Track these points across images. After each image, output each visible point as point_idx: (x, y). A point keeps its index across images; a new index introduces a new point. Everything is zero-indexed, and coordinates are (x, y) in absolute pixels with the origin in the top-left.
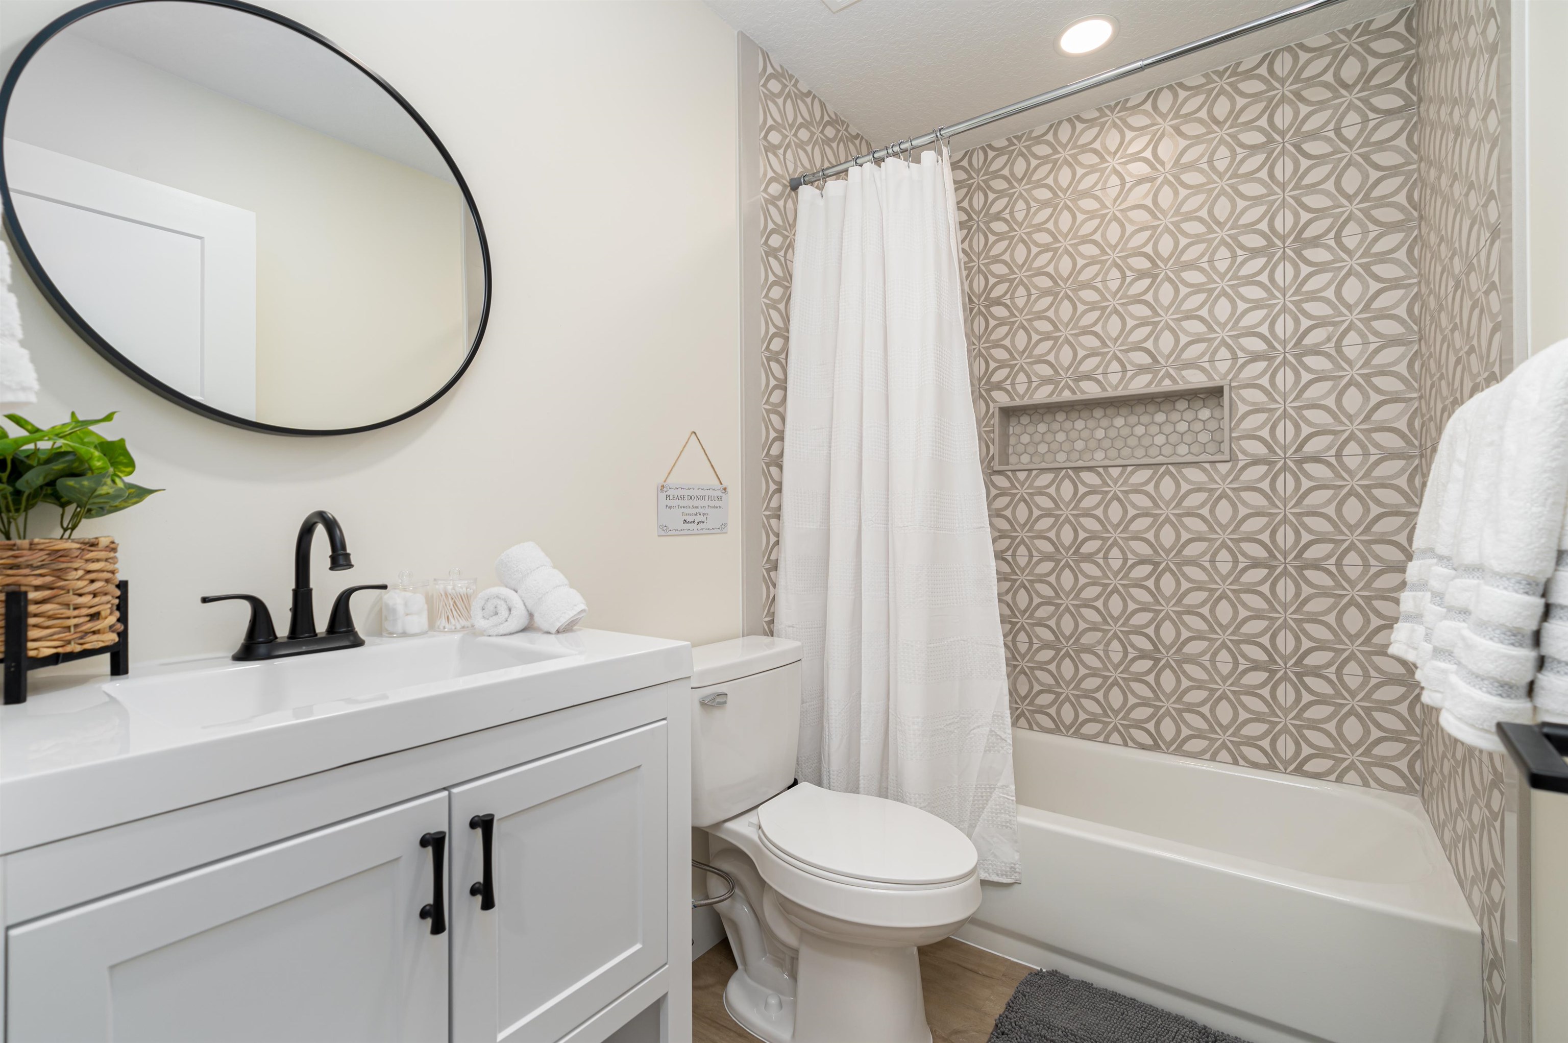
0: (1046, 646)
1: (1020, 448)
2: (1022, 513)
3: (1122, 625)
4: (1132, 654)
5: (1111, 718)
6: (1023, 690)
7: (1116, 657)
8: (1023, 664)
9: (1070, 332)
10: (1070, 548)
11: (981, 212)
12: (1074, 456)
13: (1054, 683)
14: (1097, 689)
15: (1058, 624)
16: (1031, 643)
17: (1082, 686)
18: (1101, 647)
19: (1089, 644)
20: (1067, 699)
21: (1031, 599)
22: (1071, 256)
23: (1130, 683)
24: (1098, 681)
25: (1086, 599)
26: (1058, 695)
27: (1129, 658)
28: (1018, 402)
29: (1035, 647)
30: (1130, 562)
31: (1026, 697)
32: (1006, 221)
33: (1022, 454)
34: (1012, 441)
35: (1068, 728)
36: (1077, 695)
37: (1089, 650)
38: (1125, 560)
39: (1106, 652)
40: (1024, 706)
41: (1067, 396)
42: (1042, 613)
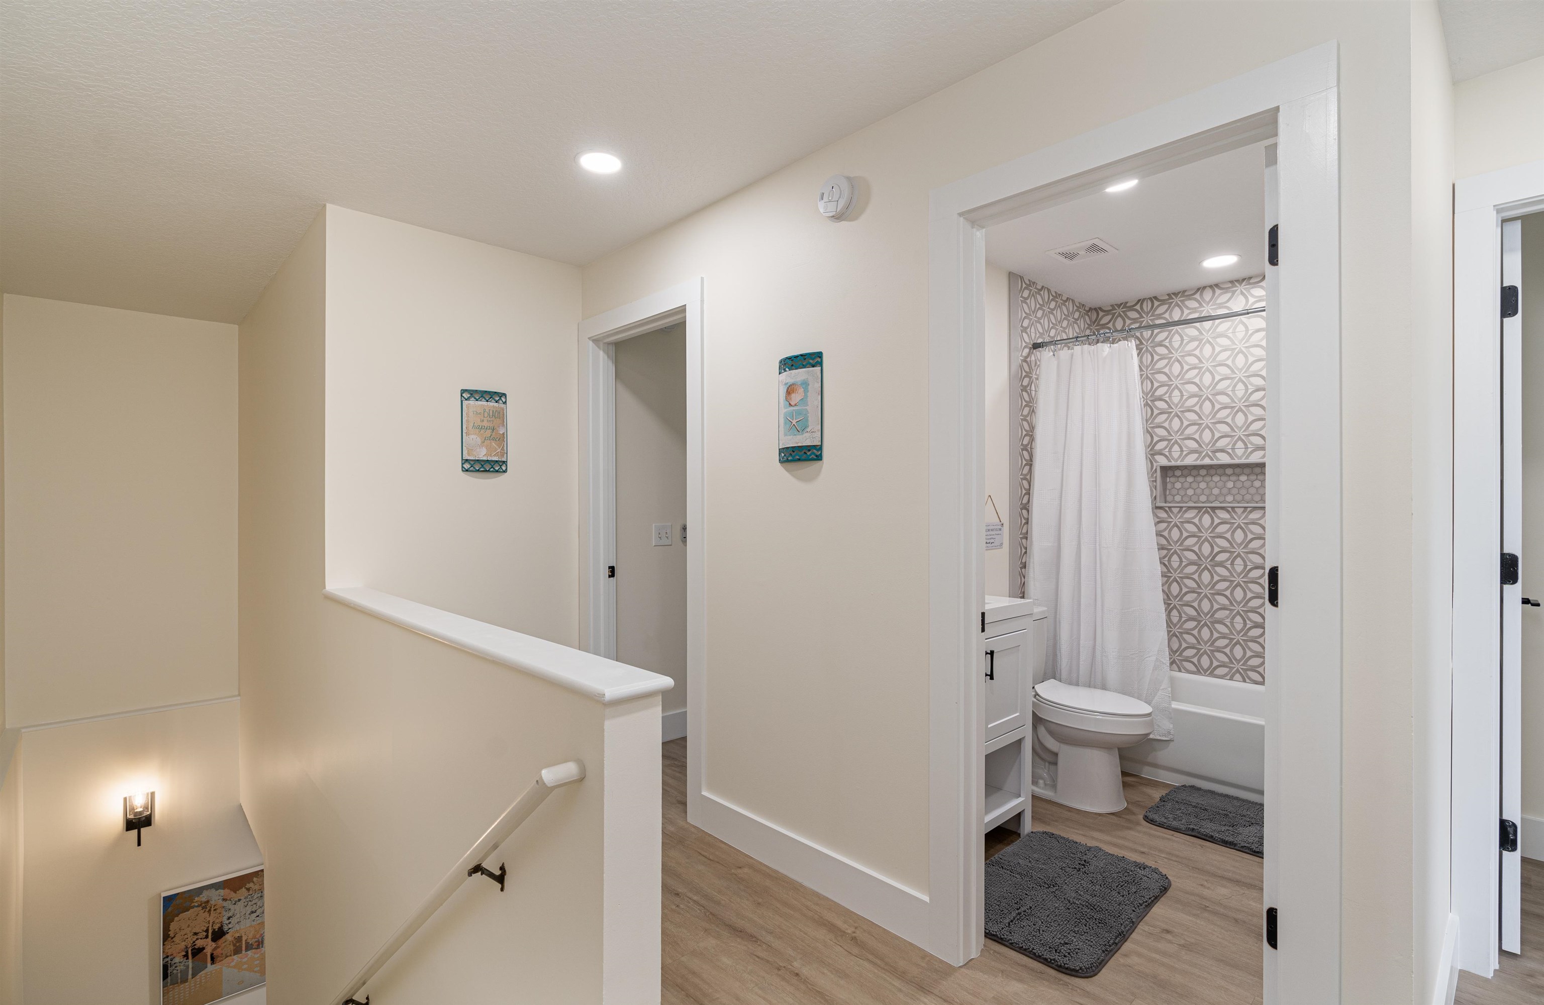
0: (1191, 619)
1: (1174, 492)
2: (1175, 534)
3: (1243, 607)
4: (1249, 624)
5: (1235, 665)
6: (1175, 646)
7: (1239, 627)
8: (1176, 630)
9: (1210, 421)
10: (1208, 557)
11: (1149, 340)
12: (1212, 498)
13: (1196, 642)
14: (1226, 646)
15: (1199, 605)
16: (1181, 617)
17: (1215, 644)
18: (1229, 620)
19: (1220, 618)
20: (1205, 652)
21: (1181, 589)
22: (1211, 373)
23: (1248, 643)
24: (1226, 641)
25: (1219, 590)
26: (1199, 650)
27: (1247, 627)
28: (1173, 463)
29: (1183, 619)
30: (1248, 568)
31: (1176, 651)
32: (1166, 347)
33: (1175, 495)
34: (1169, 486)
35: (1205, 671)
36: (1212, 650)
37: (1220, 622)
38: (1246, 566)
39: (1232, 623)
40: (1176, 657)
41: (1207, 461)
42: (1189, 598)
